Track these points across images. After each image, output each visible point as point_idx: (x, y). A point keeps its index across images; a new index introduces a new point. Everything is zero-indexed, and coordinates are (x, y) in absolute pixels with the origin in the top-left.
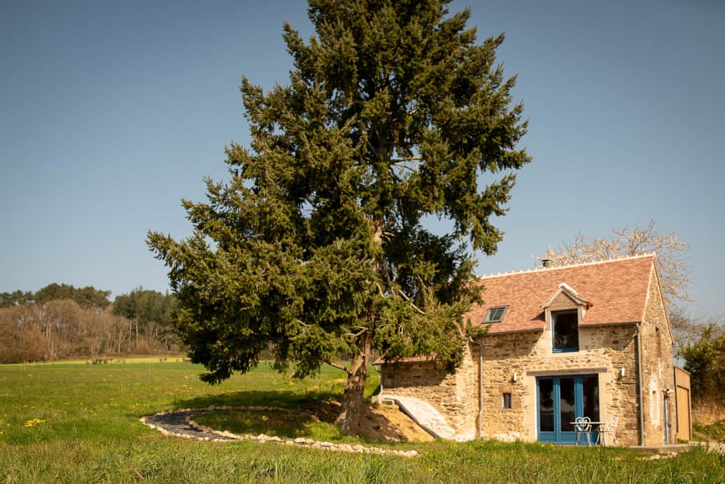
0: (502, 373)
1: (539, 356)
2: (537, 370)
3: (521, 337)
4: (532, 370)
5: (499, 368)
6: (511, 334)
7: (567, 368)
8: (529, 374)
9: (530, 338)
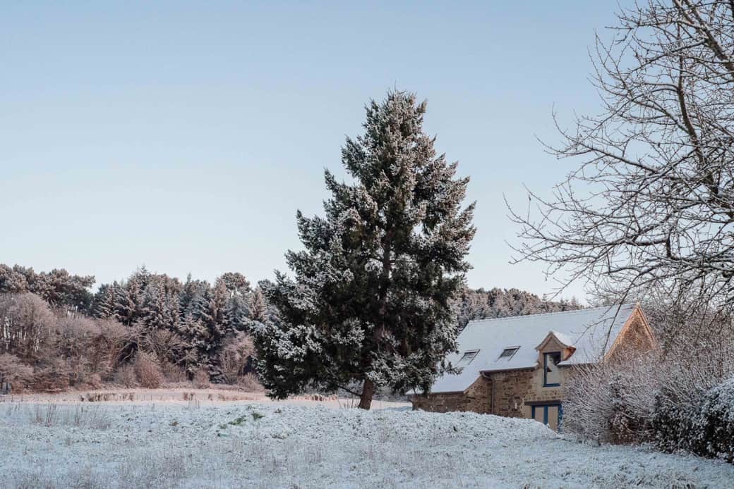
0: (508, 403)
1: (533, 389)
2: (531, 400)
3: (522, 374)
4: (528, 401)
5: (506, 399)
6: (515, 370)
7: (552, 399)
8: (526, 404)
9: (528, 374)
